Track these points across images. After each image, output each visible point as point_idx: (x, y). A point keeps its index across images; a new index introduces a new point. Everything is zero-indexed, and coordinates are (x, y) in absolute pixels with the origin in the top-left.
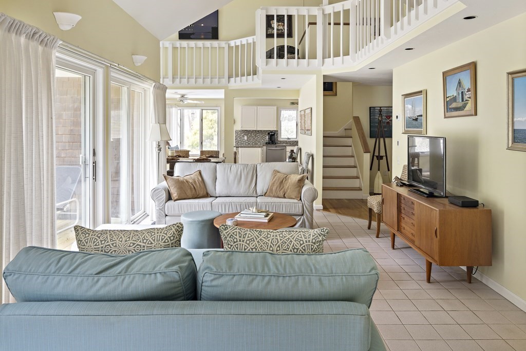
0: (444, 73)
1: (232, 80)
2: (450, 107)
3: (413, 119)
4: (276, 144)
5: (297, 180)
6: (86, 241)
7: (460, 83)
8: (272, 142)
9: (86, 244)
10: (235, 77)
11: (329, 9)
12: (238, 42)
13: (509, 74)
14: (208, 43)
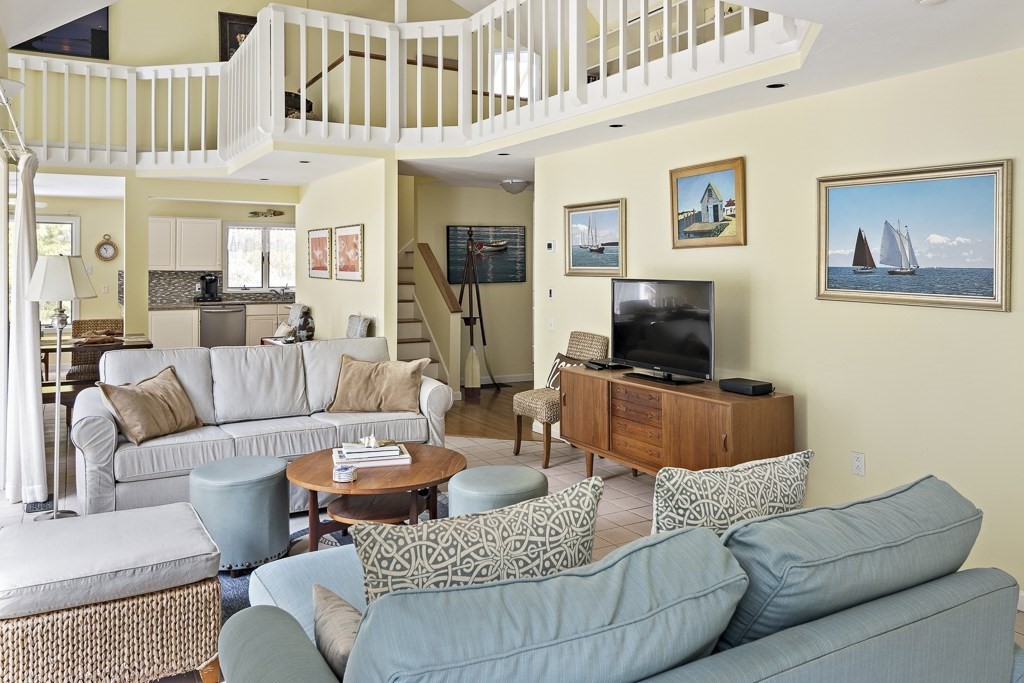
0: (672, 173)
1: (148, 157)
2: (687, 230)
3: (592, 250)
4: (220, 300)
5: (409, 372)
6: (407, 556)
7: (709, 191)
8: (212, 296)
9: (407, 565)
10: (157, 151)
11: (415, 31)
12: (165, 72)
13: (821, 181)
14: (83, 65)
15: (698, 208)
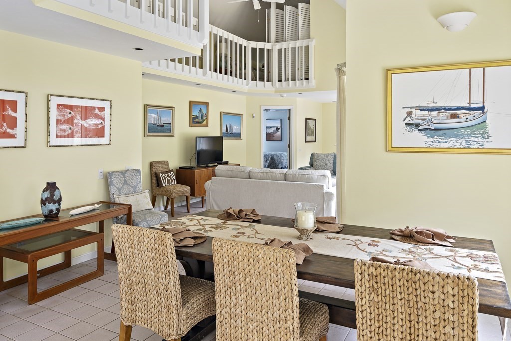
2: (193, 121)
3: (158, 126)
7: (200, 110)
13: (220, 113)
15: (198, 115)
